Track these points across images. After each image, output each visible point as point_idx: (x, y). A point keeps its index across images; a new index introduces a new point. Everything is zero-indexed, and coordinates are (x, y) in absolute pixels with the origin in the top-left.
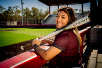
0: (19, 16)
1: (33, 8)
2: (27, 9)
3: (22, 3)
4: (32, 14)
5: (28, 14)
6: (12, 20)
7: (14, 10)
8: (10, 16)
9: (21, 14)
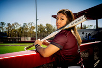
0: (33, 32)
1: (47, 25)
2: (41, 25)
3: (36, 20)
4: (46, 30)
5: (42, 30)
6: (26, 36)
7: (29, 27)
8: (25, 32)
9: (35, 30)
